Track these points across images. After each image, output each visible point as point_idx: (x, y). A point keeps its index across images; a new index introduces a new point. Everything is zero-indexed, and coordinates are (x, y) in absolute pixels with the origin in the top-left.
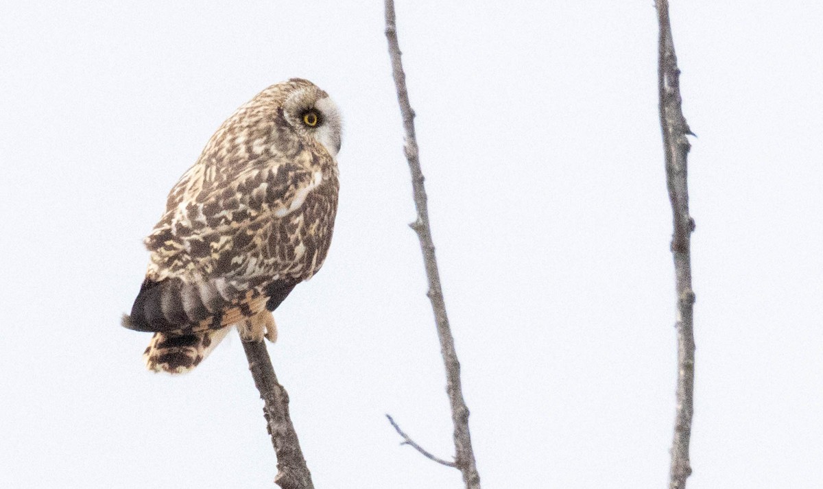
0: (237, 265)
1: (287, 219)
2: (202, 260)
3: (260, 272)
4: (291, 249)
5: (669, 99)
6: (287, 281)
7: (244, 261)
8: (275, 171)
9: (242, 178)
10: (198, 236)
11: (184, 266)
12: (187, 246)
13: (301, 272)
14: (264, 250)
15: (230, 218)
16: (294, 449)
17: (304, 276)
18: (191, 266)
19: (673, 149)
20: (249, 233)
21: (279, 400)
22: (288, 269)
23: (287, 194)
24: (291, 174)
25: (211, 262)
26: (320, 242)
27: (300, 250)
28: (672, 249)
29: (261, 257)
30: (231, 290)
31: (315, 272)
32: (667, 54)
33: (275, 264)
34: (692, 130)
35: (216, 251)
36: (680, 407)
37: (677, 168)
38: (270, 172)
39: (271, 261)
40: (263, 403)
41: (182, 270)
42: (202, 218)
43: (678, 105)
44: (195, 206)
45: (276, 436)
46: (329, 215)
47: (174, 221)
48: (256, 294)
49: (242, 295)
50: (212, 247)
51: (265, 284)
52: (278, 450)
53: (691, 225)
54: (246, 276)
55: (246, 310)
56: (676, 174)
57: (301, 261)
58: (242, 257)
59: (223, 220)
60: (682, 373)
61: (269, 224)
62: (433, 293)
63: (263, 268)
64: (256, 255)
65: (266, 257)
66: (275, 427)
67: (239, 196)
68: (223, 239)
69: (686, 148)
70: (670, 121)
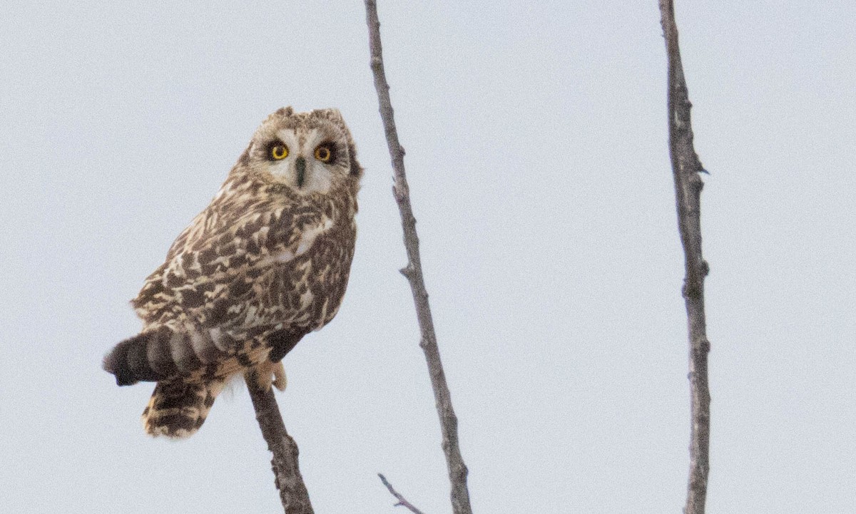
0: (233, 314)
1: (291, 265)
2: (194, 310)
3: (260, 321)
4: (297, 297)
5: (680, 135)
6: (293, 331)
7: (242, 310)
8: (278, 214)
9: (242, 222)
10: (191, 286)
11: (175, 317)
12: (179, 297)
13: (309, 322)
14: (265, 298)
15: (227, 264)
16: (304, 504)
17: (314, 325)
18: (183, 316)
19: (685, 187)
20: (248, 280)
21: (288, 452)
22: (292, 318)
23: (293, 238)
24: (296, 217)
25: (205, 312)
26: (331, 289)
27: (307, 298)
28: (684, 295)
29: (261, 305)
30: (227, 340)
31: (326, 322)
32: (678, 86)
33: (278, 313)
34: (704, 166)
35: (210, 300)
36: (694, 463)
37: (689, 208)
38: (273, 215)
39: (273, 309)
40: (270, 456)
41: (172, 321)
42: (197, 266)
43: (690, 141)
44: (192, 254)
45: (284, 491)
46: (343, 260)
47: (167, 271)
48: (256, 344)
49: (240, 344)
50: (207, 296)
51: (266, 333)
52: (287, 506)
53: (705, 269)
54: (245, 326)
55: (244, 360)
56: (689, 215)
57: (309, 308)
58: (240, 306)
59: (219, 267)
60: (696, 427)
61: (271, 271)
62: (427, 342)
63: (263, 317)
64: (256, 304)
65: (267, 305)
66: (284, 481)
67: (237, 241)
68: (219, 288)
69: (698, 187)
70: (681, 158)
